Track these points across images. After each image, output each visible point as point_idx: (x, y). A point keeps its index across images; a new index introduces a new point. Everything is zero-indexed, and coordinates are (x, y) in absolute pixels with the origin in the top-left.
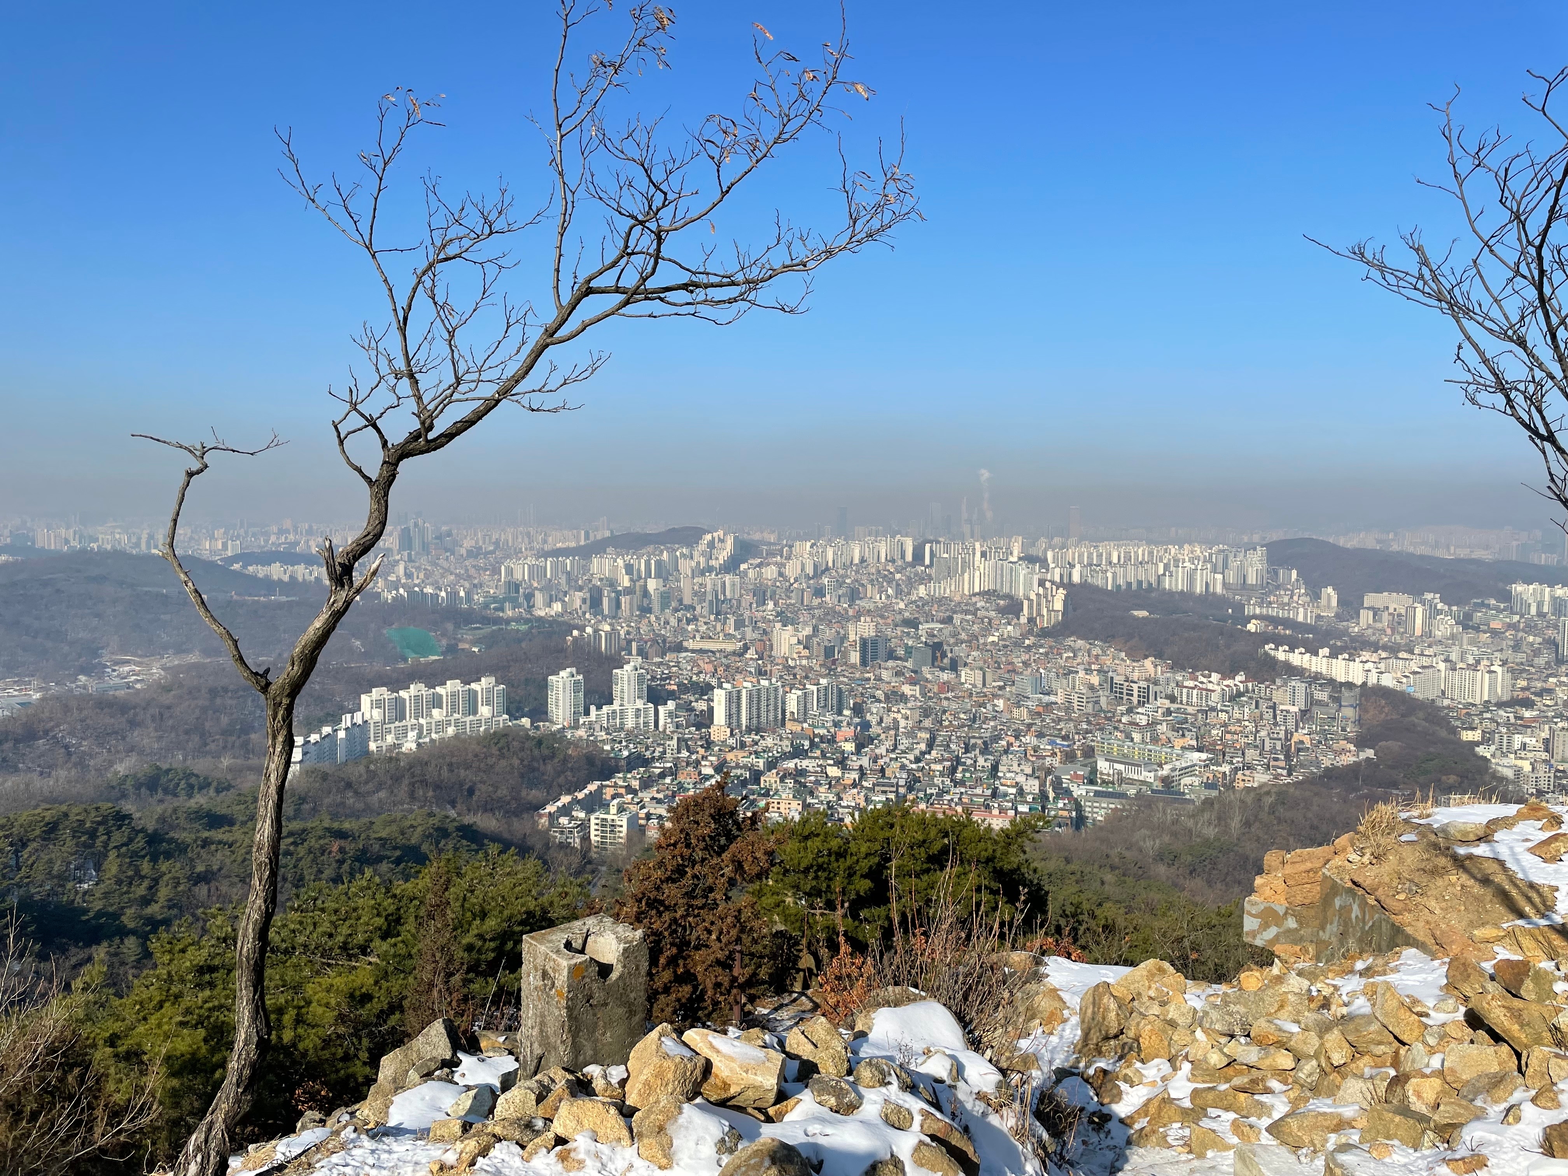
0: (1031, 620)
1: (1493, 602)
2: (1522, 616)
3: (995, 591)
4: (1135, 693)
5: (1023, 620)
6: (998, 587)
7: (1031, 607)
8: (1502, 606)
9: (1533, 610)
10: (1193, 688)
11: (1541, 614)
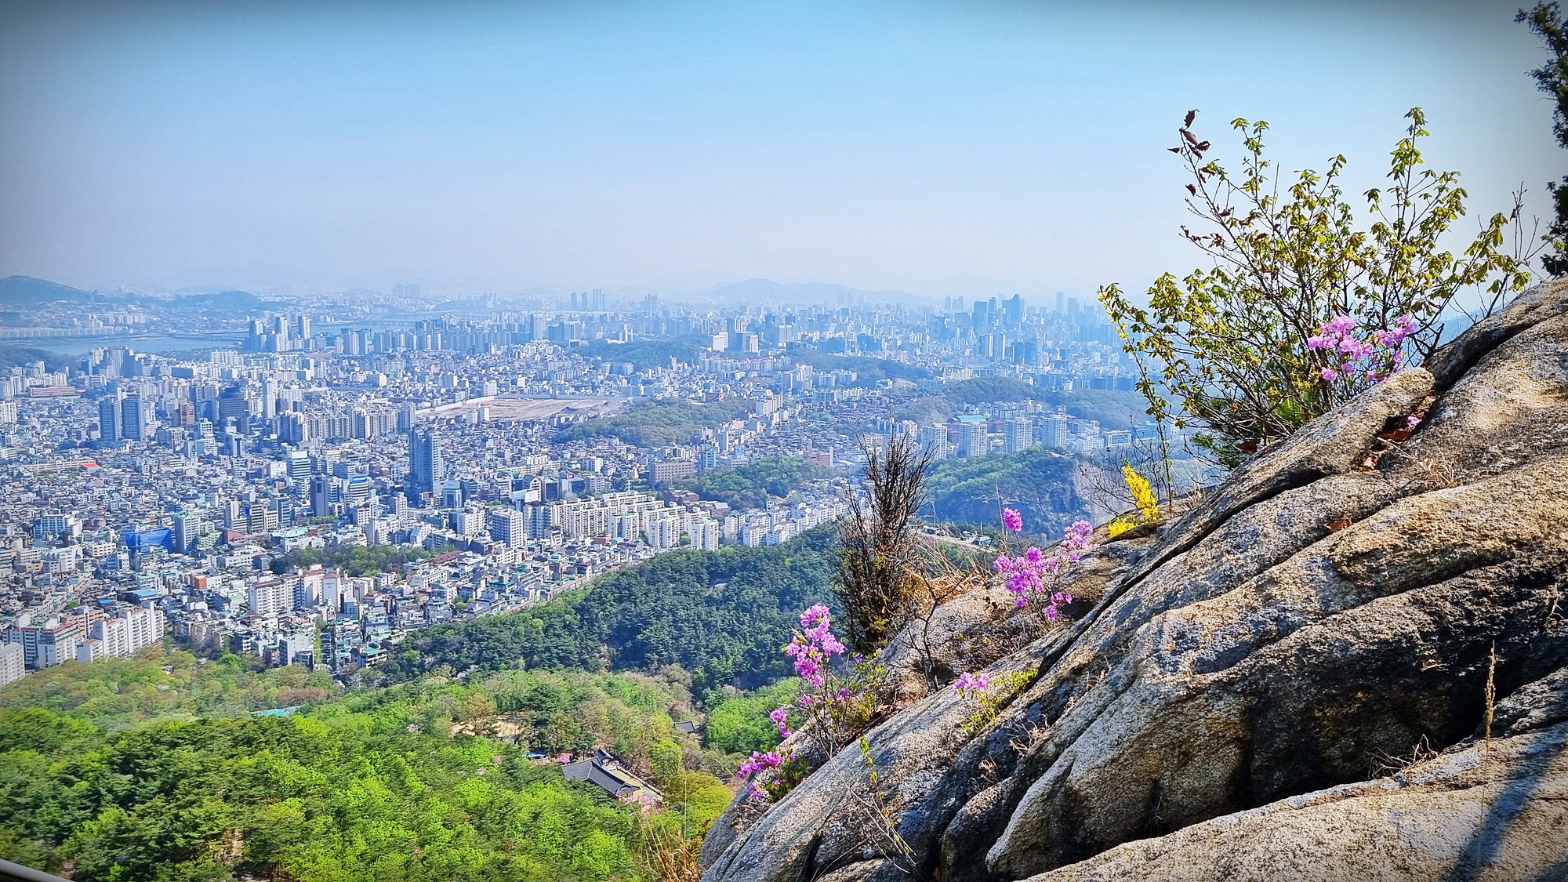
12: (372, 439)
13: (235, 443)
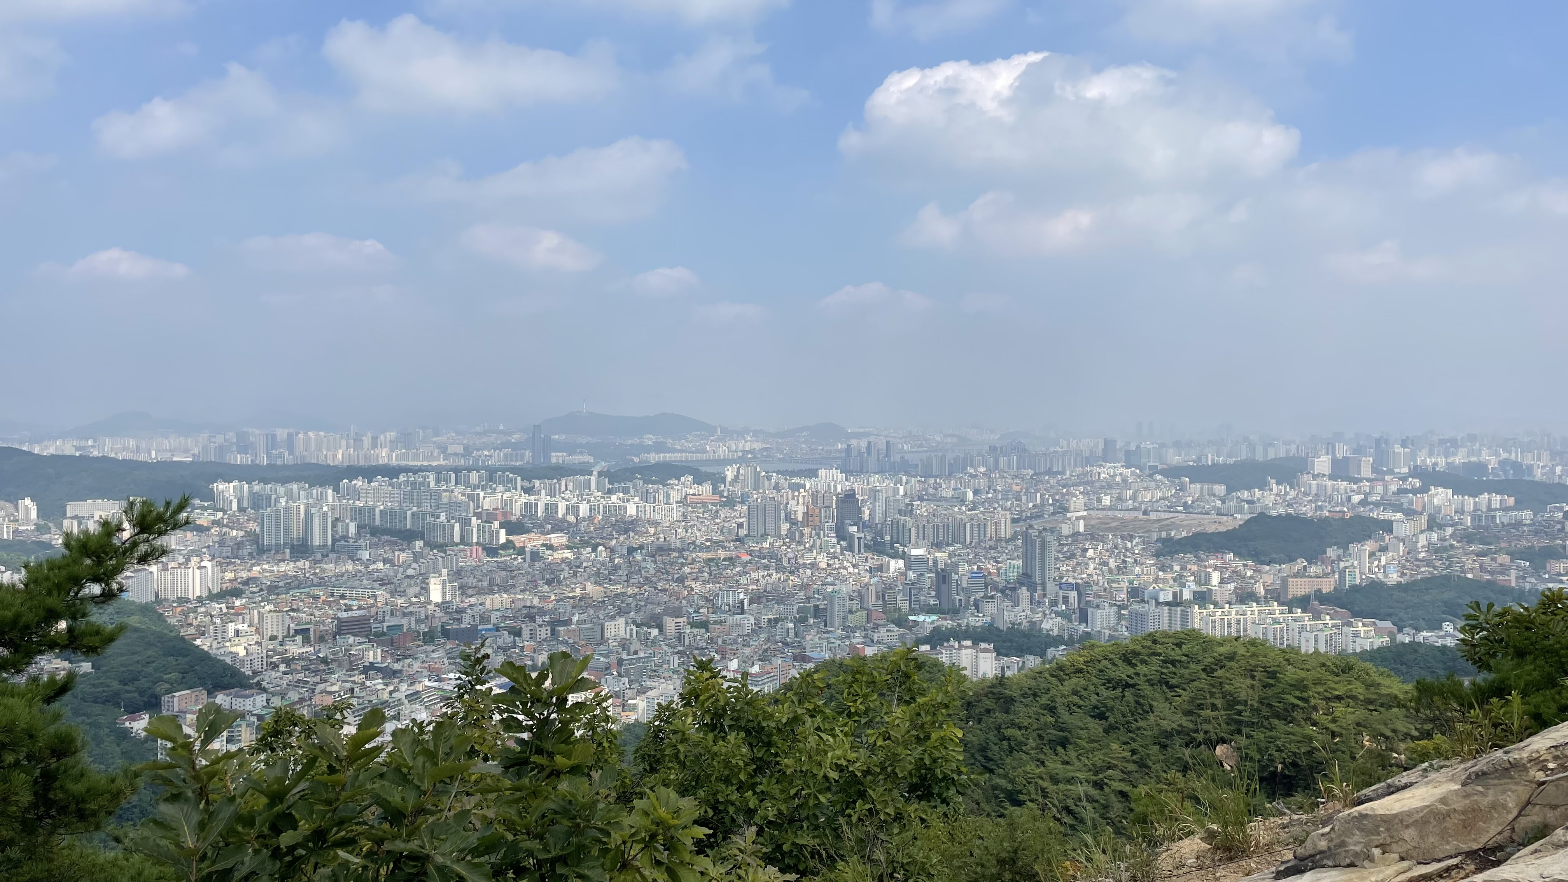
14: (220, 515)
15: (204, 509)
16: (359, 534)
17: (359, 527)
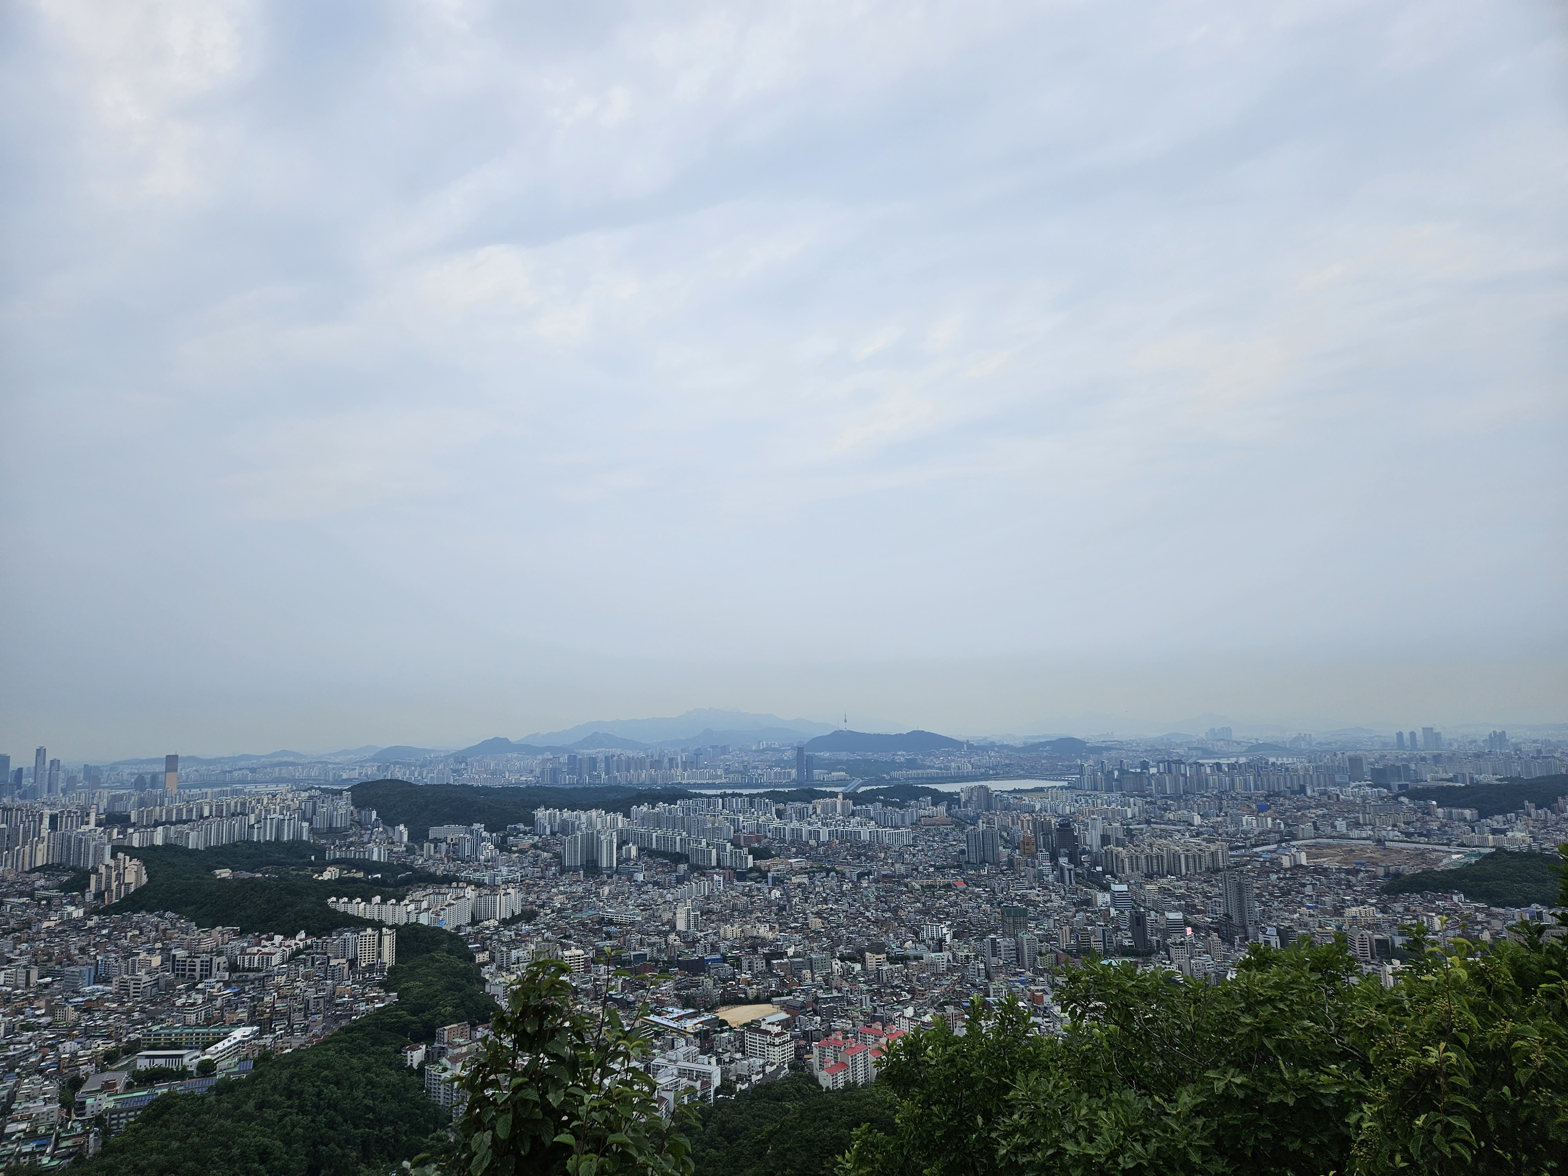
0: (99, 895)
1: (521, 826)
2: (540, 837)
3: (60, 864)
4: (198, 968)
5: (89, 897)
6: (64, 860)
7: (99, 882)
8: (527, 829)
9: (548, 832)
10: (255, 954)
11: (553, 833)
12: (1188, 876)
13: (1067, 873)
14: (536, 838)
15: (525, 833)
16: (639, 857)
17: (640, 850)
